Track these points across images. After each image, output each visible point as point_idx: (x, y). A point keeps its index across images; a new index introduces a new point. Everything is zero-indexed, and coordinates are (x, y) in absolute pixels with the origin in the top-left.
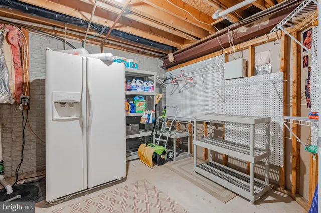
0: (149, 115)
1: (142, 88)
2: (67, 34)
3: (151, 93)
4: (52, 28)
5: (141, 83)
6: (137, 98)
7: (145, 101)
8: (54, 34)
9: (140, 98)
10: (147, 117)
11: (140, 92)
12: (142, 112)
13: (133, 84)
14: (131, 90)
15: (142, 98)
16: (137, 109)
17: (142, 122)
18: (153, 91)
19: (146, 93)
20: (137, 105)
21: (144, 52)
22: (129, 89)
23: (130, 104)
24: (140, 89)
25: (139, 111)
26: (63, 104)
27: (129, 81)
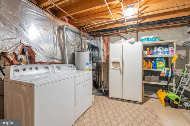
0: (168, 71)
1: (162, 53)
2: (121, 33)
3: (170, 55)
4: (116, 33)
5: (162, 49)
6: (158, 59)
7: (165, 61)
8: (117, 34)
9: (159, 59)
10: (165, 72)
11: (160, 55)
12: (162, 68)
13: (155, 50)
14: (152, 54)
15: (162, 59)
16: (158, 66)
17: (162, 75)
18: (172, 54)
19: (166, 55)
20: (157, 64)
21: (168, 26)
22: (151, 53)
23: (152, 63)
24: (161, 53)
25: (159, 68)
26: (114, 63)
27: (152, 49)
